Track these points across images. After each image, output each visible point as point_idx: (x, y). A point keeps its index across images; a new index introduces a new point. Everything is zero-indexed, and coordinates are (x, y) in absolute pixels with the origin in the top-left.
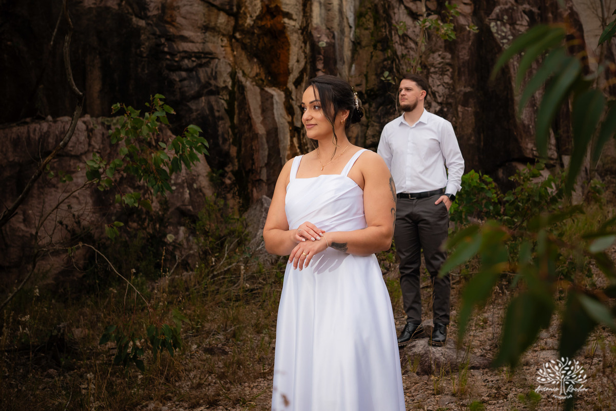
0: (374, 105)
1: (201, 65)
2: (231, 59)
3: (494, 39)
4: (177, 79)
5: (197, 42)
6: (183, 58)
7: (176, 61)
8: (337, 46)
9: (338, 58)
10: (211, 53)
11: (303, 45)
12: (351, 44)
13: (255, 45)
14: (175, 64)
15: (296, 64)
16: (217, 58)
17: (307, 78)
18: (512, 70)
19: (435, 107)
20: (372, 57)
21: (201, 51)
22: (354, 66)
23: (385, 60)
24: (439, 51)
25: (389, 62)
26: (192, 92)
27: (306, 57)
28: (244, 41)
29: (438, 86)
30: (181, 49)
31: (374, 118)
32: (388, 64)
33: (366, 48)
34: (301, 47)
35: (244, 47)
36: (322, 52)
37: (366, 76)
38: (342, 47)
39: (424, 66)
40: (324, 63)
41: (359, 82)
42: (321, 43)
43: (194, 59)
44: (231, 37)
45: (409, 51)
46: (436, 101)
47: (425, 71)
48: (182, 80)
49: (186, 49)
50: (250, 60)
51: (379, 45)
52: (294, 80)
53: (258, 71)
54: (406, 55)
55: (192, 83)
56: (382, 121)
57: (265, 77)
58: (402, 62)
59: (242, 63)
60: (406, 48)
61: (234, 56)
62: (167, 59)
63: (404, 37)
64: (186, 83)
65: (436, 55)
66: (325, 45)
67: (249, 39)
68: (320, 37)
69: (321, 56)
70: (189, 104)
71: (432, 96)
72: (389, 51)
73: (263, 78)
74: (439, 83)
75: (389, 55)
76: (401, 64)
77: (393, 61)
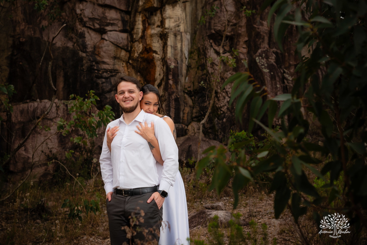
0: (197, 97)
1: (112, 76)
2: (127, 73)
3: (258, 66)
4: (100, 83)
5: (111, 65)
6: (103, 72)
7: (100, 74)
8: (179, 68)
9: (180, 74)
10: (117, 70)
11: (162, 67)
12: (186, 67)
13: (139, 66)
14: (100, 75)
15: (159, 76)
16: (120, 72)
17: (164, 83)
18: (266, 82)
19: (227, 99)
20: (196, 73)
21: (112, 69)
22: (187, 78)
23: (203, 75)
24: (230, 71)
25: (205, 76)
26: (108, 89)
27: (164, 73)
28: (133, 64)
29: (229, 88)
30: (103, 68)
31: (196, 104)
32: (204, 77)
33: (194, 69)
34: (162, 68)
35: (134, 67)
36: (172, 70)
37: (193, 83)
38: (182, 68)
39: (222, 79)
40: (172, 76)
41: (190, 86)
42: (171, 66)
43: (109, 73)
44: (127, 62)
45: (215, 71)
46: (228, 96)
47: (223, 81)
48: (103, 83)
49: (105, 68)
50: (136, 74)
51: (200, 68)
52: (158, 84)
53: (140, 79)
54: (213, 73)
55: (108, 85)
56: (201, 105)
57: (144, 82)
58: (211, 76)
59: (132, 75)
60: (214, 69)
61: (129, 72)
62: (96, 73)
63: (213, 64)
64: (105, 84)
65: (228, 73)
66: (173, 67)
67: (136, 63)
68: (171, 63)
69: (171, 73)
70: (106, 95)
71: (226, 94)
72: (205, 71)
73: (143, 83)
74: (229, 87)
75: (205, 72)
76: (211, 77)
77: (207, 76)
